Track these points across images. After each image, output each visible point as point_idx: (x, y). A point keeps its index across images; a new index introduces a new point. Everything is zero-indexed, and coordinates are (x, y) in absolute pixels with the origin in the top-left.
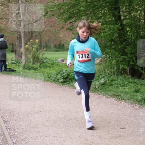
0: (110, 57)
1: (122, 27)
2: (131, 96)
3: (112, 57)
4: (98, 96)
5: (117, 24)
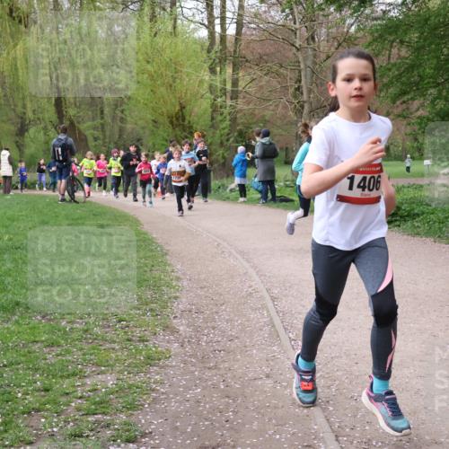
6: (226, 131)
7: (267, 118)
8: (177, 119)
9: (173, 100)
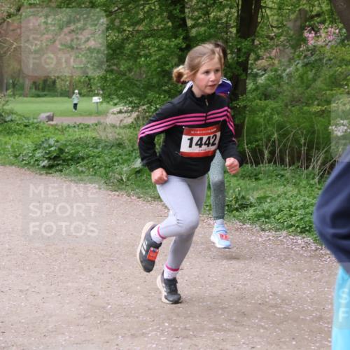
1: (187, 43)
4: (127, 197)
5: (176, 37)
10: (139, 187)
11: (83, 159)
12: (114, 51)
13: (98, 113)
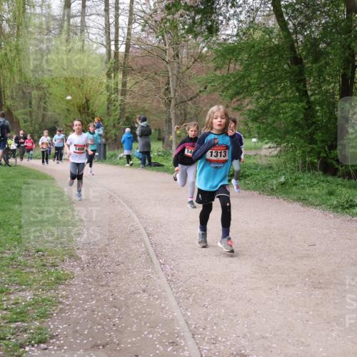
0: (292, 146)
1: (309, 105)
2: (323, 200)
3: (295, 147)
4: (277, 200)
5: (302, 102)
6: (118, 117)
7: (146, 109)
8: (84, 109)
9: (81, 95)
10: (284, 193)
11: (248, 176)
12: (264, 111)
13: (256, 148)
